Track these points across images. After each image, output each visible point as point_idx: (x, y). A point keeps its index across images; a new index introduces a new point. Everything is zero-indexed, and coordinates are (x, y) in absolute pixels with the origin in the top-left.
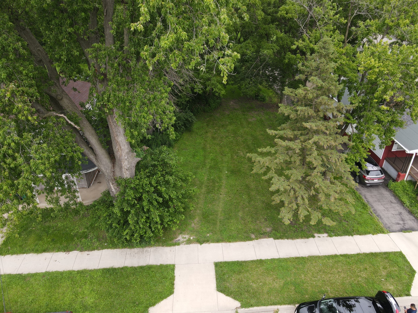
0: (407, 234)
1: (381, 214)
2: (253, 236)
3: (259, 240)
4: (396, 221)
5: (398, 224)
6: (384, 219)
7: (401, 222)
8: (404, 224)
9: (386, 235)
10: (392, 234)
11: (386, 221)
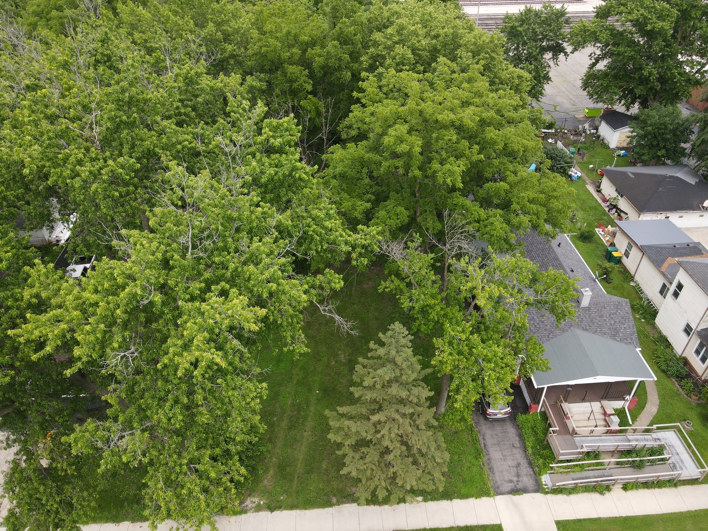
0: (517, 498)
1: (495, 466)
2: (334, 500)
3: (341, 506)
4: (510, 478)
5: (511, 481)
6: (497, 474)
7: (515, 479)
8: (518, 481)
9: (492, 499)
10: (499, 498)
11: (498, 477)
